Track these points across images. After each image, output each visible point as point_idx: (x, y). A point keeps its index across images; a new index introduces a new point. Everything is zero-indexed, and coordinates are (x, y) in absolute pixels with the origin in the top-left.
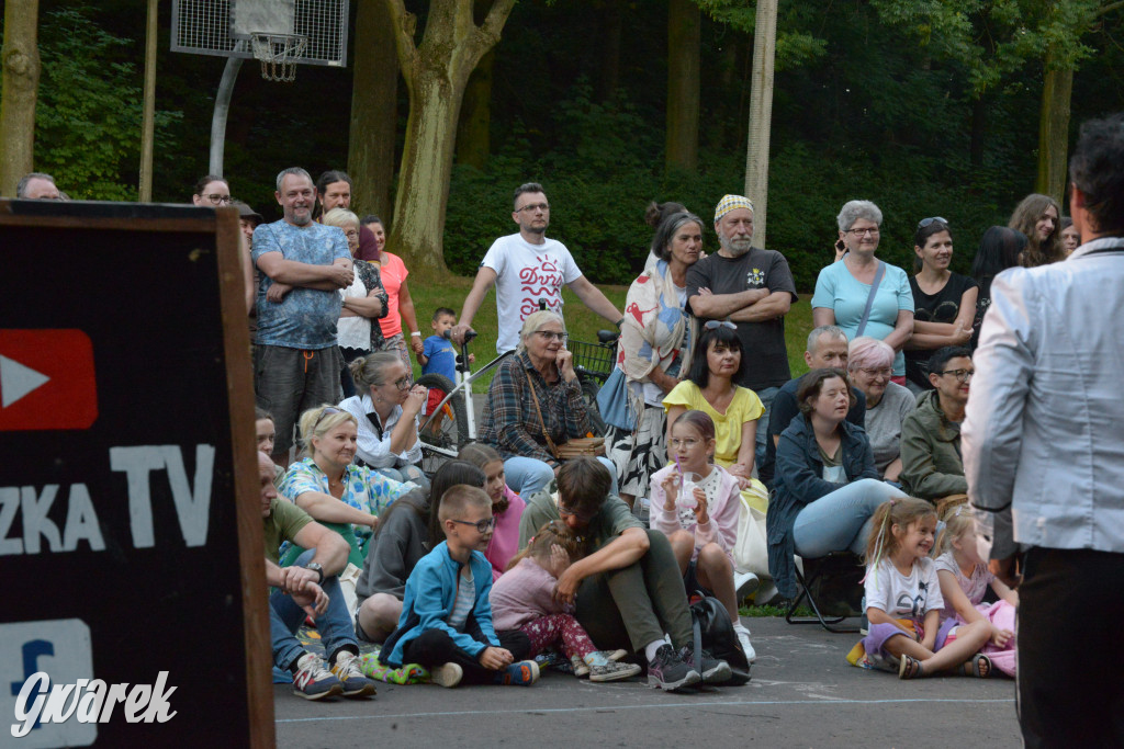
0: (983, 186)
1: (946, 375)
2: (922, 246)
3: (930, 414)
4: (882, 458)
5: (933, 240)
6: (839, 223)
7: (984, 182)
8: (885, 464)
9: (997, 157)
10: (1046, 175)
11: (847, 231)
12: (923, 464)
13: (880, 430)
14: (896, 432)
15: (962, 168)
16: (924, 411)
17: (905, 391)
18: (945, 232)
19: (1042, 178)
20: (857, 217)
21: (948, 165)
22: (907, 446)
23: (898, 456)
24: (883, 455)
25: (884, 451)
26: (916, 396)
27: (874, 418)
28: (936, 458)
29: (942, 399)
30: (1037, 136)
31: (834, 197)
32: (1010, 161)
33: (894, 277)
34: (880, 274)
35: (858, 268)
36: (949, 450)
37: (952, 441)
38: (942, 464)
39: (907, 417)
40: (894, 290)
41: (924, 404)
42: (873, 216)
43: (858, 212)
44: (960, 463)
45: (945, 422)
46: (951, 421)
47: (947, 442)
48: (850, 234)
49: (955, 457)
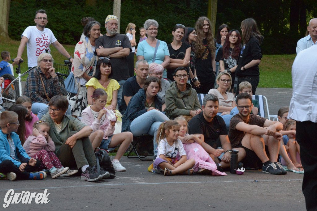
5: (178, 30)
17: (167, 81)
23: (164, 103)
34: (158, 44)
35: (151, 42)
36: (181, 101)
37: (182, 98)
38: (178, 106)
39: (167, 90)
40: (163, 49)
41: (172, 86)
42: (156, 24)
43: (151, 23)
44: (184, 105)
45: (179, 92)
46: (181, 91)
47: (180, 98)
48: (148, 30)
49: (183, 103)
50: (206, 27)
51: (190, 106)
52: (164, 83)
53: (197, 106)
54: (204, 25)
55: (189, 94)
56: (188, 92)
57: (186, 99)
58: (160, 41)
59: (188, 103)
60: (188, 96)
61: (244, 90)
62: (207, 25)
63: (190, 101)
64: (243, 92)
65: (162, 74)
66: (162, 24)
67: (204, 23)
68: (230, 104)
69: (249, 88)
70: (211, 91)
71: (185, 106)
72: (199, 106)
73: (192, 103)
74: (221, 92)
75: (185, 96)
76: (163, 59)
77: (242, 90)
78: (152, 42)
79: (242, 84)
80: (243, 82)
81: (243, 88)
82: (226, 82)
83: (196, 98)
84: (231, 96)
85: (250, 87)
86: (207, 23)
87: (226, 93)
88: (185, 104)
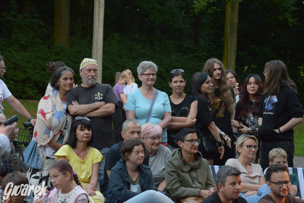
0: (200, 54)
1: (185, 142)
2: (171, 82)
3: (178, 159)
4: (157, 180)
5: (174, 79)
6: (138, 71)
7: (200, 52)
8: (159, 182)
9: (206, 41)
10: (228, 50)
11: (142, 75)
12: (175, 182)
13: (156, 166)
14: (163, 167)
15: (190, 46)
16: (175, 158)
17: (167, 149)
18: (180, 76)
19: (226, 51)
20: (147, 68)
21: (184, 45)
22: (167, 174)
23: (164, 179)
24: (156, 178)
25: (157, 177)
26: (172, 151)
27: (153, 161)
28: (181, 180)
29: (183, 153)
30: (223, 31)
31: (133, 59)
32: (211, 43)
33: (162, 96)
34: (156, 95)
35: (146, 92)
36: (187, 176)
37: (188, 172)
38: (184, 183)
39: (167, 161)
40: (162, 103)
41: (175, 155)
42: (154, 68)
43: (147, 66)
44: (192, 182)
45: (185, 163)
46: (187, 162)
47: (186, 172)
48: (143, 76)
49: (190, 179)
50: (218, 72)
51: (200, 183)
52: (163, 151)
53: (210, 183)
54: (215, 69)
55: (198, 166)
56: (197, 163)
57: (194, 174)
58: (159, 91)
59: (197, 179)
60: (197, 169)
61: (276, 160)
62: (219, 69)
63: (200, 175)
64: (274, 163)
65: (161, 139)
66: (161, 69)
67: (215, 67)
68: (256, 180)
69: (282, 158)
70: (230, 162)
71: (194, 183)
72: (213, 183)
73: (203, 180)
74: (243, 164)
75: (193, 169)
76: (162, 116)
77: (272, 160)
78: (149, 92)
79: (273, 152)
80: (275, 150)
81: (275, 157)
82: (253, 149)
83: (208, 171)
84: (257, 170)
85: (284, 157)
86: (219, 67)
87: (250, 165)
88: (193, 180)
